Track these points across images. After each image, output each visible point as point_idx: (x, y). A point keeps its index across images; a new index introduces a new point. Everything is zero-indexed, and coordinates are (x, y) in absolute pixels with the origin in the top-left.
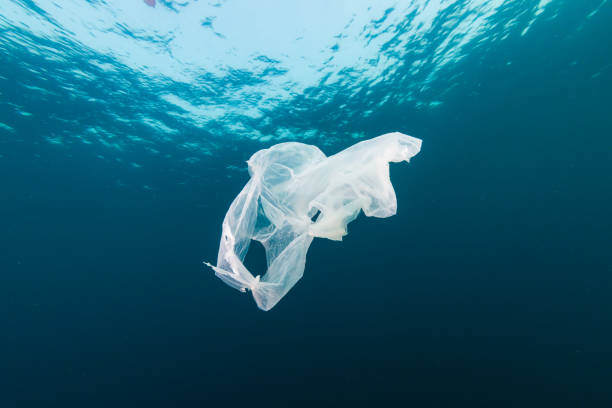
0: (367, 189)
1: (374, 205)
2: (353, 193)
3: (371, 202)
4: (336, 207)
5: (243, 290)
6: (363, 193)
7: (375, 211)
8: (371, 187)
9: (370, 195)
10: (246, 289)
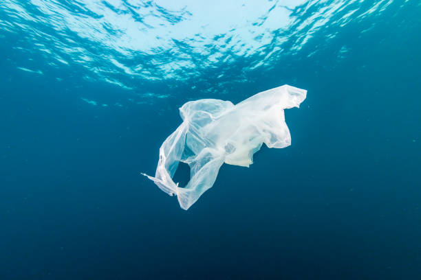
0: (267, 127)
1: (274, 139)
2: (257, 132)
3: (270, 137)
4: (245, 143)
5: (171, 195)
6: (264, 131)
7: (275, 144)
8: (271, 126)
9: (270, 132)
10: (173, 194)
